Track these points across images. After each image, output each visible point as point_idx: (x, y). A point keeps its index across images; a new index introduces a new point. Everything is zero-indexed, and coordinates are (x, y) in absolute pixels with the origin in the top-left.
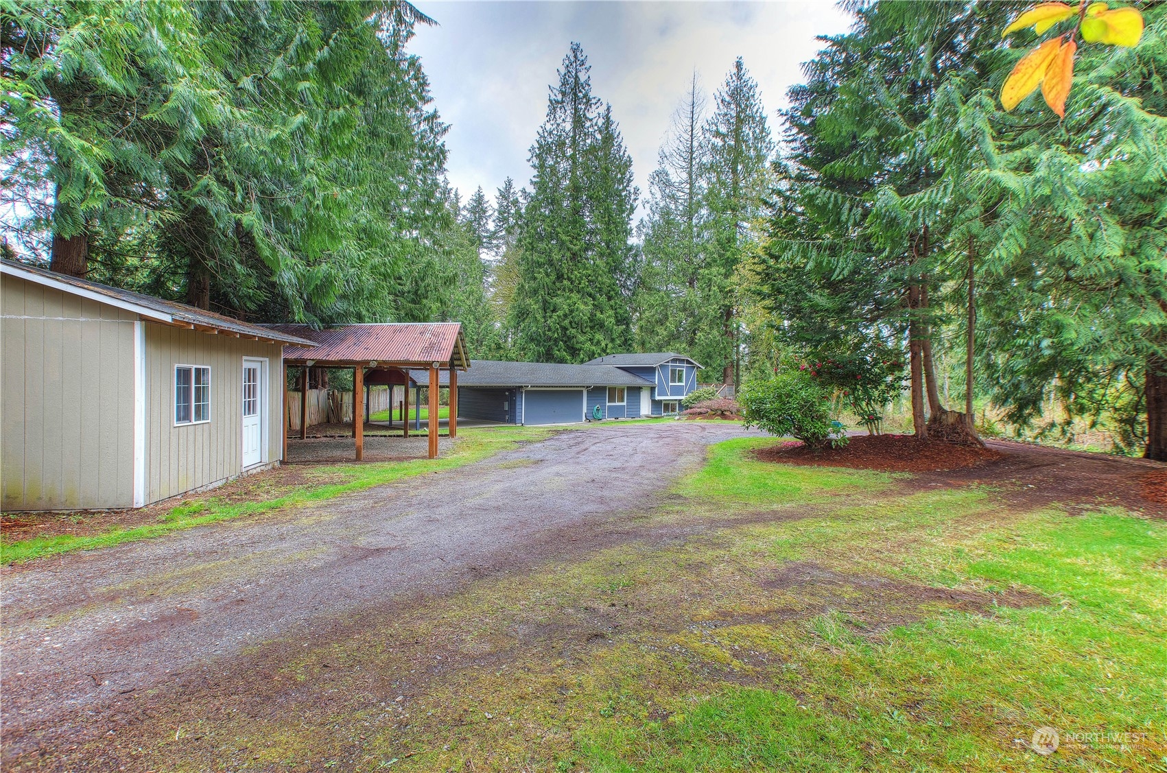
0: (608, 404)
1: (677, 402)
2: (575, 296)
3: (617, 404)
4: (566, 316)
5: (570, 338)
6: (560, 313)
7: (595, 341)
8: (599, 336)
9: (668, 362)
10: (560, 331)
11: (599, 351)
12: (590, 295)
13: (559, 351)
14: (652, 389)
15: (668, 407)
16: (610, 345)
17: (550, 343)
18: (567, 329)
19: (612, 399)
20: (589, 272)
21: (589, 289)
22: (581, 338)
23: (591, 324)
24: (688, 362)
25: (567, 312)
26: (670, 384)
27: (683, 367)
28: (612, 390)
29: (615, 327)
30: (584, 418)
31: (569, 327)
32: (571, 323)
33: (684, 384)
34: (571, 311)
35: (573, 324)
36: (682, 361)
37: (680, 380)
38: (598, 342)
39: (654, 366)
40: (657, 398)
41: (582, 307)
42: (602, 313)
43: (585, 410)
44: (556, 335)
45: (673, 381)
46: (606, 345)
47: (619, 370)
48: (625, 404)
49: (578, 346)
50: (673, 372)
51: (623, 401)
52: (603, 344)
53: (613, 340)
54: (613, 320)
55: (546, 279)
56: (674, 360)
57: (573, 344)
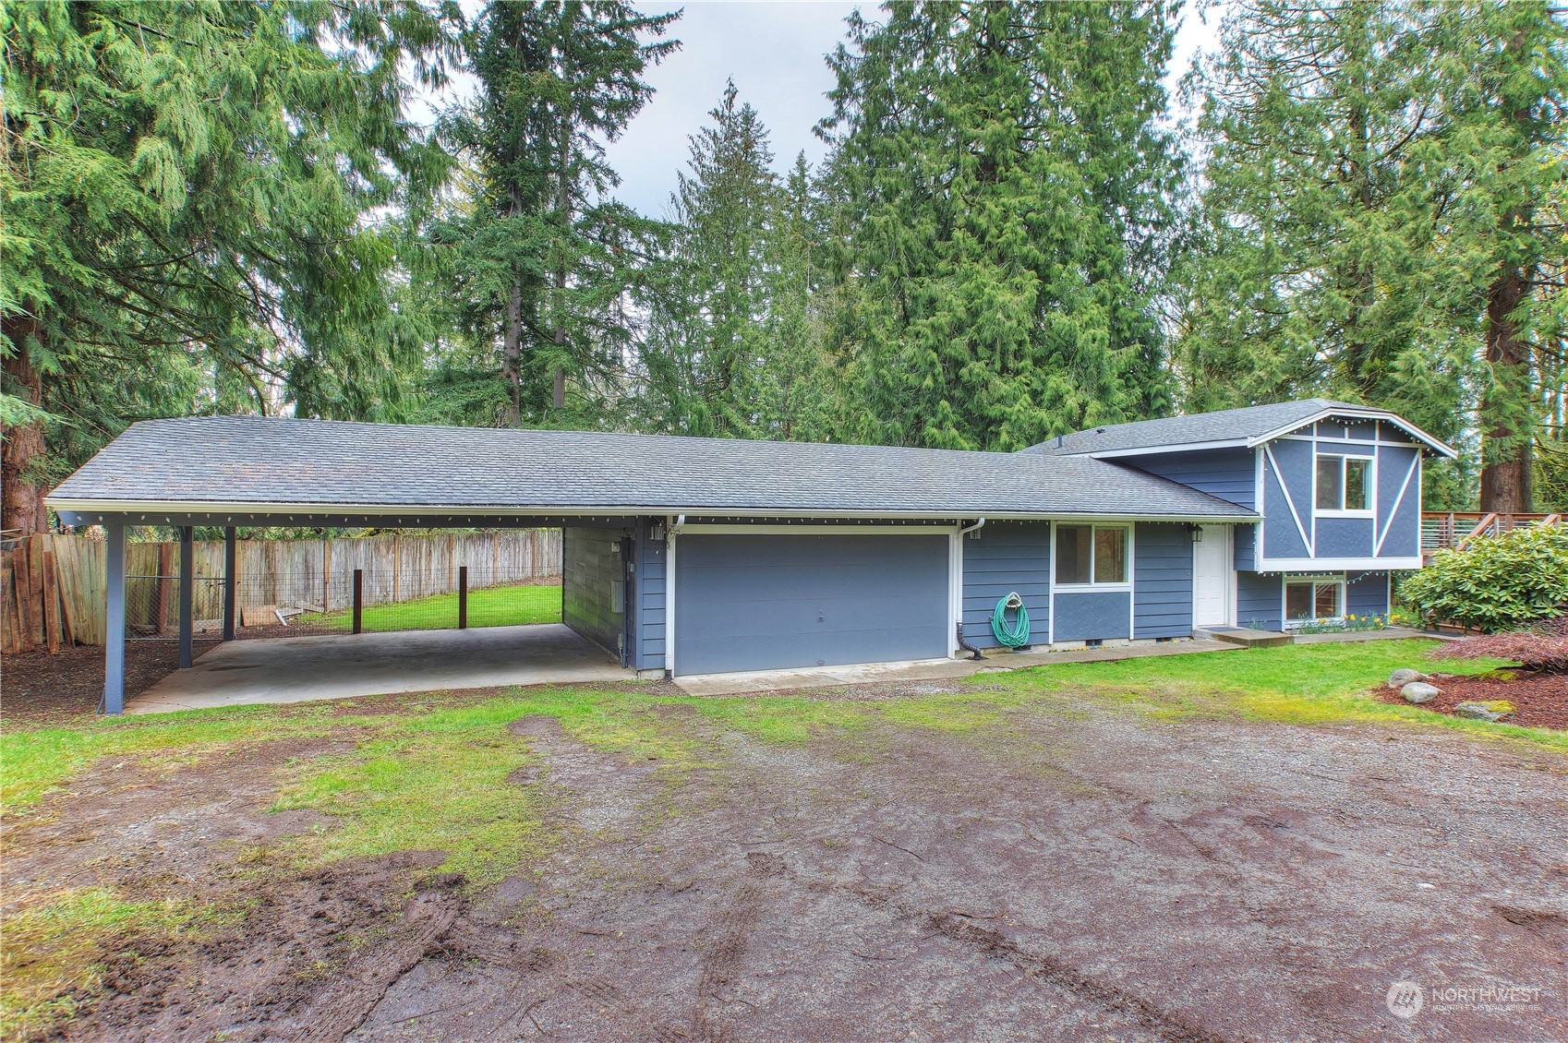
0: (1055, 588)
1: (1343, 582)
2: (988, 274)
3: (1093, 587)
4: (959, 328)
5: (970, 390)
6: (942, 318)
7: (1047, 395)
8: (1058, 381)
9: (1306, 430)
10: (939, 369)
11: (1059, 423)
12: (1034, 266)
13: (940, 426)
14: (1242, 535)
15: (1302, 596)
16: (1094, 406)
17: (917, 409)
18: (960, 364)
19: (1072, 569)
20: (1030, 200)
21: (1031, 249)
22: (1002, 386)
23: (1039, 351)
24: (1389, 430)
25: (961, 313)
26: (1316, 513)
27: (1369, 450)
28: (1073, 537)
29: (1110, 352)
30: (953, 645)
31: (966, 355)
32: (973, 346)
33: (1370, 512)
34: (974, 313)
35: (980, 349)
36: (1365, 427)
37: (1357, 499)
38: (1058, 399)
39: (1250, 443)
40: (1263, 565)
41: (1004, 296)
42: (1069, 312)
43: (956, 613)
44: (928, 382)
45: (1328, 500)
46: (1083, 406)
47: (1108, 467)
48: (1128, 585)
49: (994, 411)
50: (1330, 466)
51: (1121, 578)
52: (1072, 402)
53: (1103, 392)
54: (1102, 332)
55: (904, 233)
56: (1331, 425)
57: (980, 406)
